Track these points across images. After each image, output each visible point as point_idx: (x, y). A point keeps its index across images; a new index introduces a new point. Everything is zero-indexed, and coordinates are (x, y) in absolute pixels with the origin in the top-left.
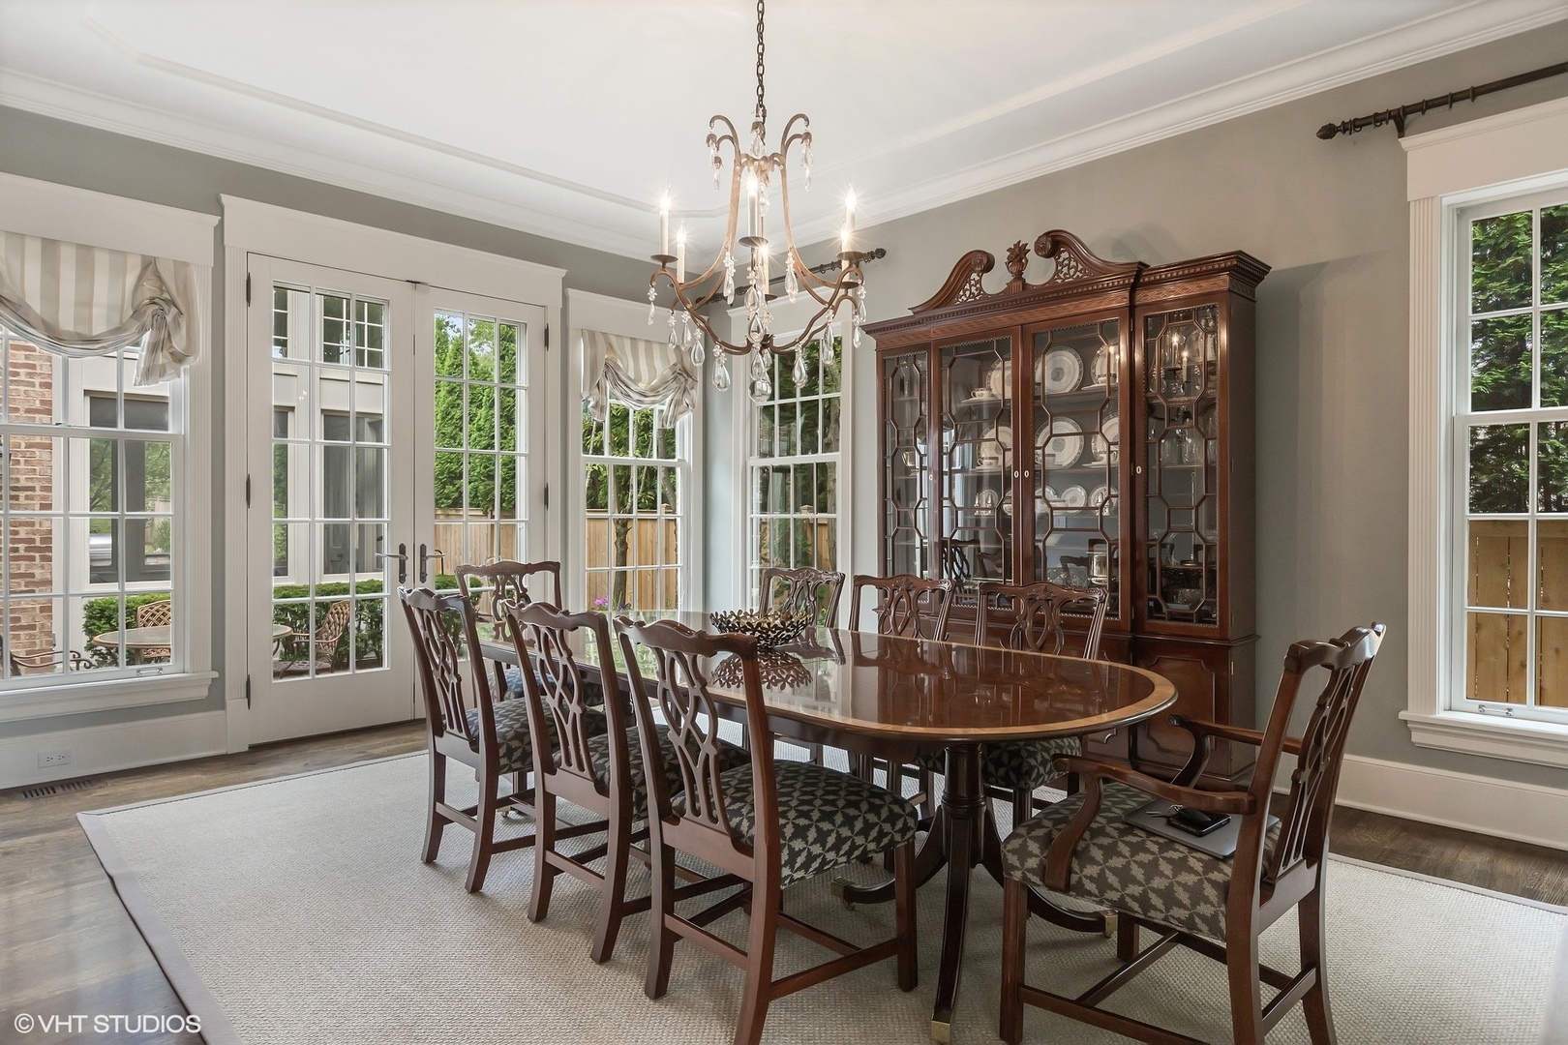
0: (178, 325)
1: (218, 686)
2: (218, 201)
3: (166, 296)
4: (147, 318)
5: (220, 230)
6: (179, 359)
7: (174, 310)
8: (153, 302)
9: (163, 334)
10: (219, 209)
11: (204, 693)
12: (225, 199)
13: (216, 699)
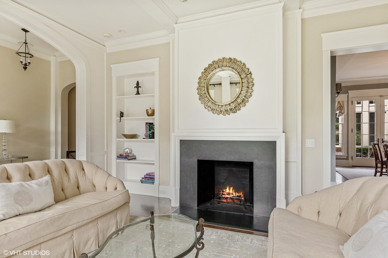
0: (342, 109)
1: (348, 157)
2: (348, 91)
3: (341, 106)
4: (339, 109)
5: (348, 96)
6: (342, 114)
7: (342, 108)
8: (339, 107)
9: (341, 111)
10: (348, 93)
11: (346, 157)
12: (349, 91)
13: (347, 159)
